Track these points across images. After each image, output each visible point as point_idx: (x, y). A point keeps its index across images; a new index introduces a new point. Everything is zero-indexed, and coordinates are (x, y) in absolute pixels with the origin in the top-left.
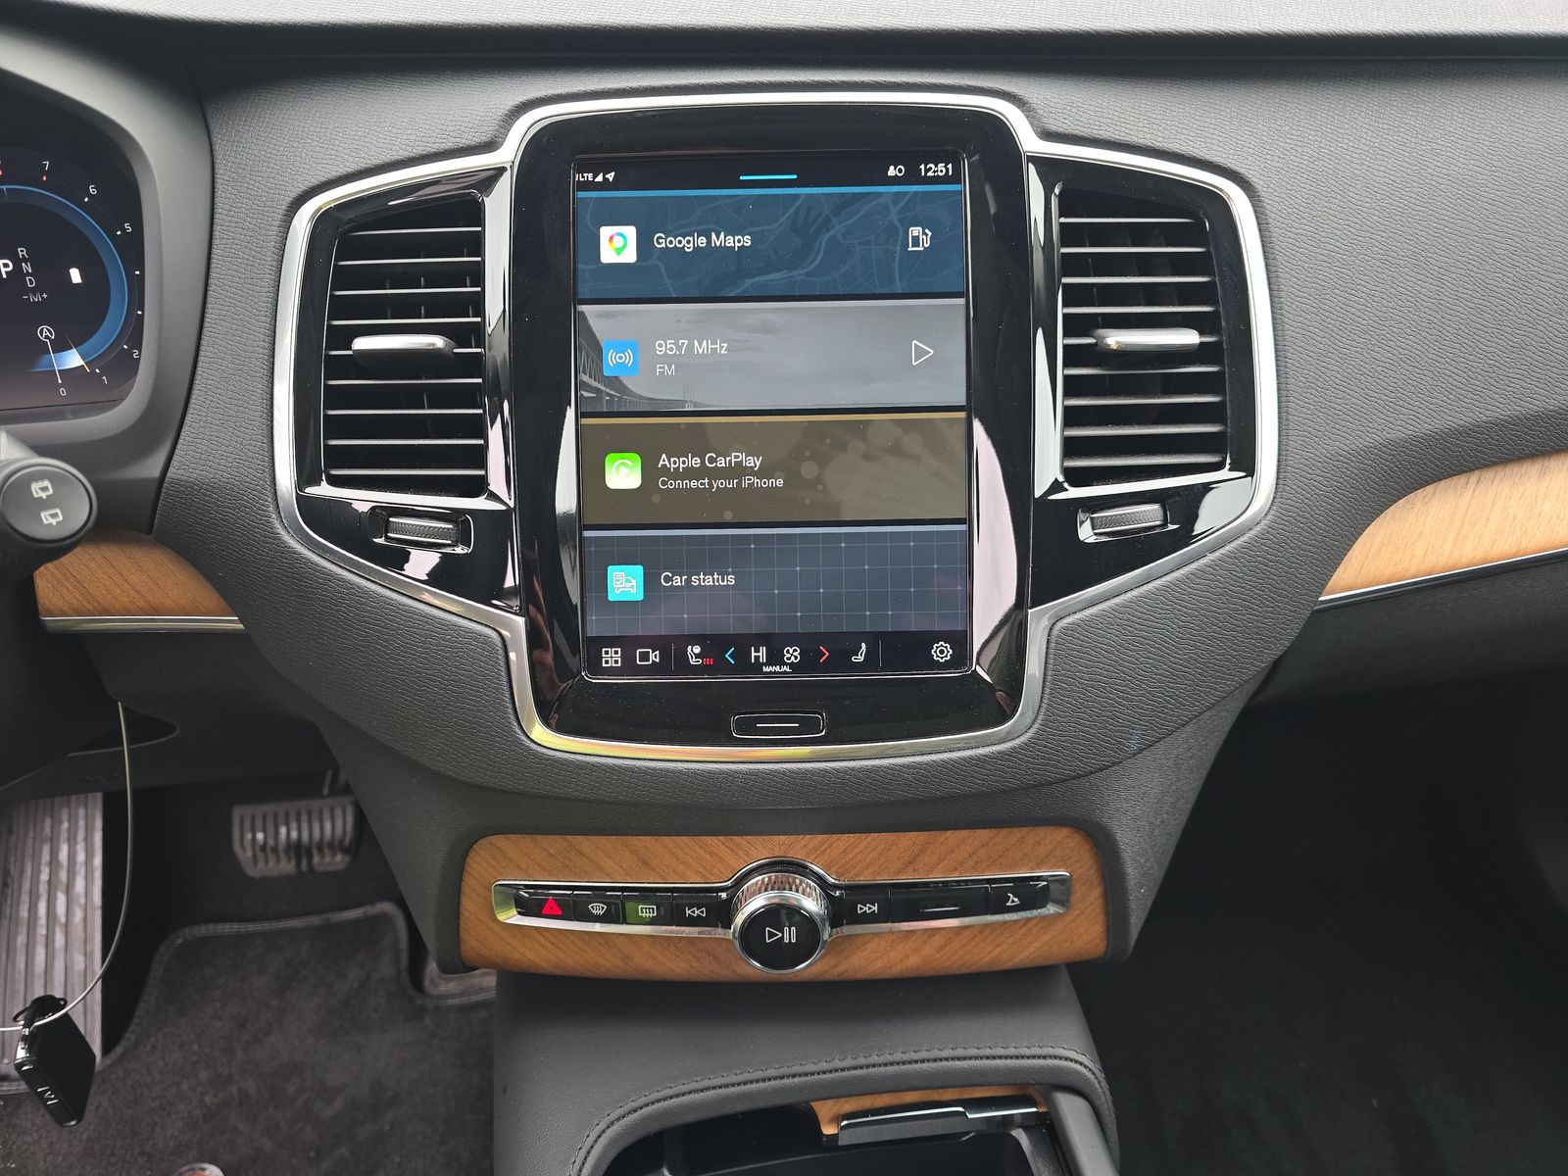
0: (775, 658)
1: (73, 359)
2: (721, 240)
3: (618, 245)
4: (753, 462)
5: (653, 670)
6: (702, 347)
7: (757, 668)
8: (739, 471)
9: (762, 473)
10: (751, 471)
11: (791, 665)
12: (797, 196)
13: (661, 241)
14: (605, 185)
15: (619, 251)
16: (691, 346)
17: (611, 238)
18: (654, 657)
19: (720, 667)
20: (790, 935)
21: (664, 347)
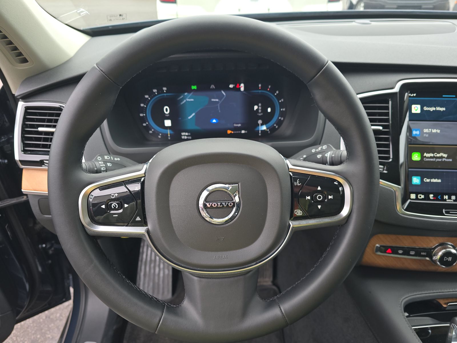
0: (450, 198)
1: (264, 128)
2: (438, 109)
3: (416, 109)
4: (445, 155)
5: (422, 199)
6: (434, 131)
7: (445, 200)
8: (442, 157)
9: (447, 158)
10: (444, 157)
11: (453, 200)
12: (455, 100)
13: (425, 108)
14: (413, 96)
15: (416, 110)
16: (432, 131)
17: (415, 108)
18: (423, 197)
19: (437, 200)
20: (450, 259)
21: (426, 131)
